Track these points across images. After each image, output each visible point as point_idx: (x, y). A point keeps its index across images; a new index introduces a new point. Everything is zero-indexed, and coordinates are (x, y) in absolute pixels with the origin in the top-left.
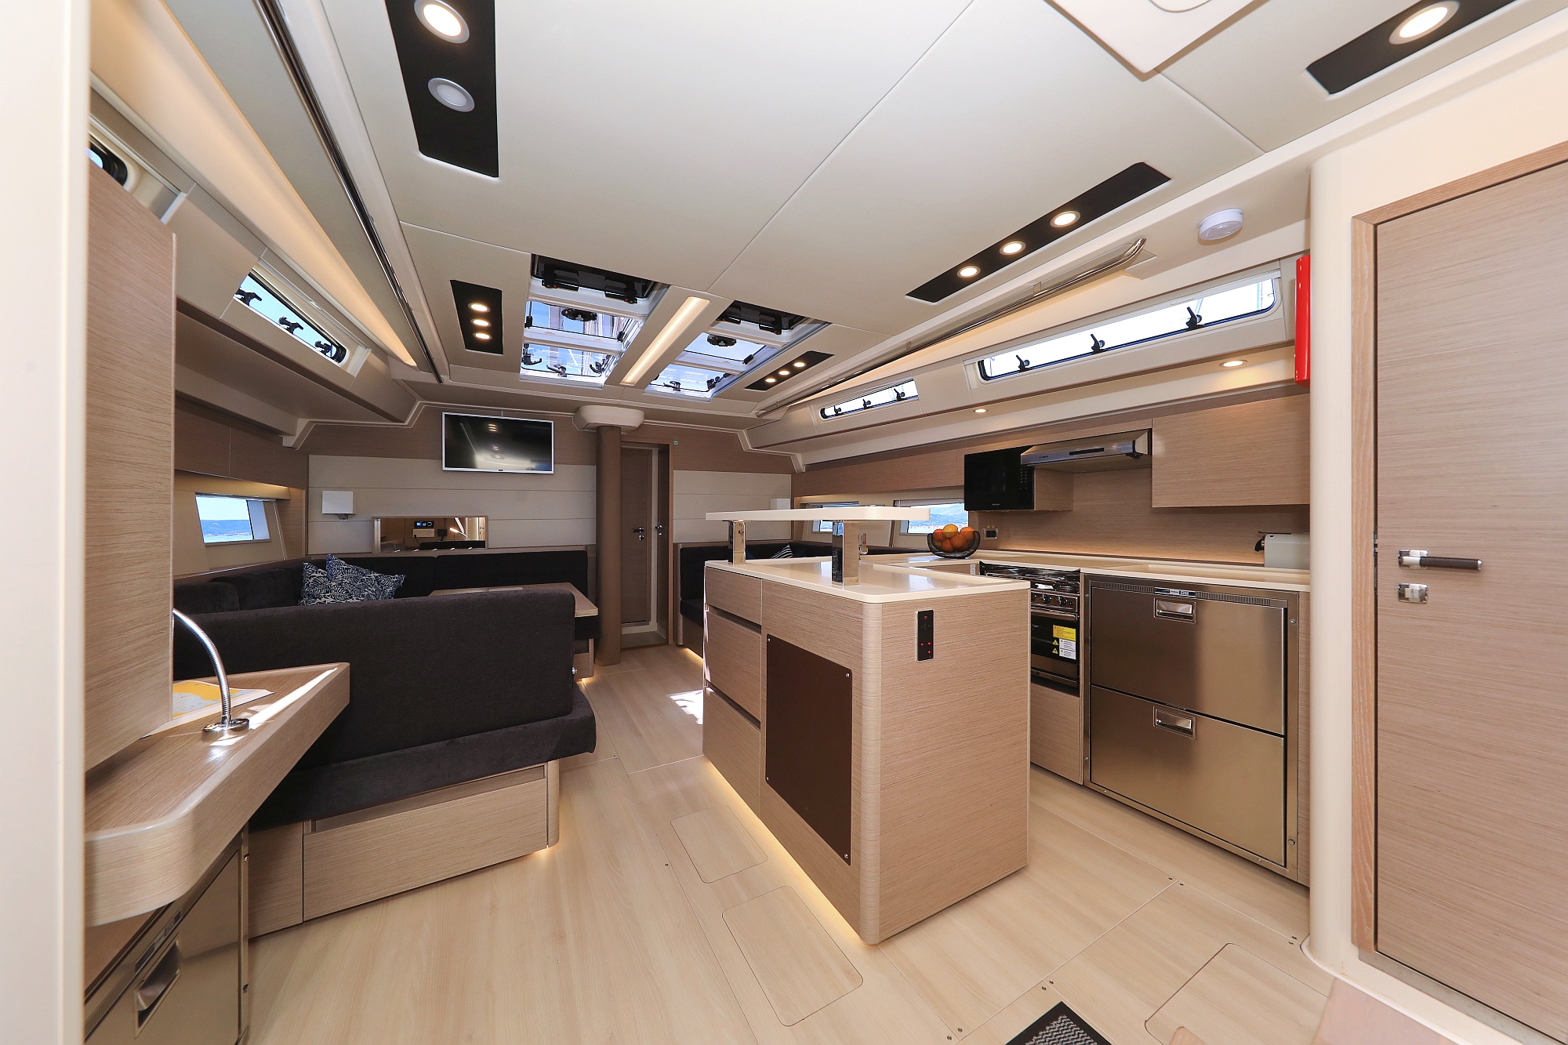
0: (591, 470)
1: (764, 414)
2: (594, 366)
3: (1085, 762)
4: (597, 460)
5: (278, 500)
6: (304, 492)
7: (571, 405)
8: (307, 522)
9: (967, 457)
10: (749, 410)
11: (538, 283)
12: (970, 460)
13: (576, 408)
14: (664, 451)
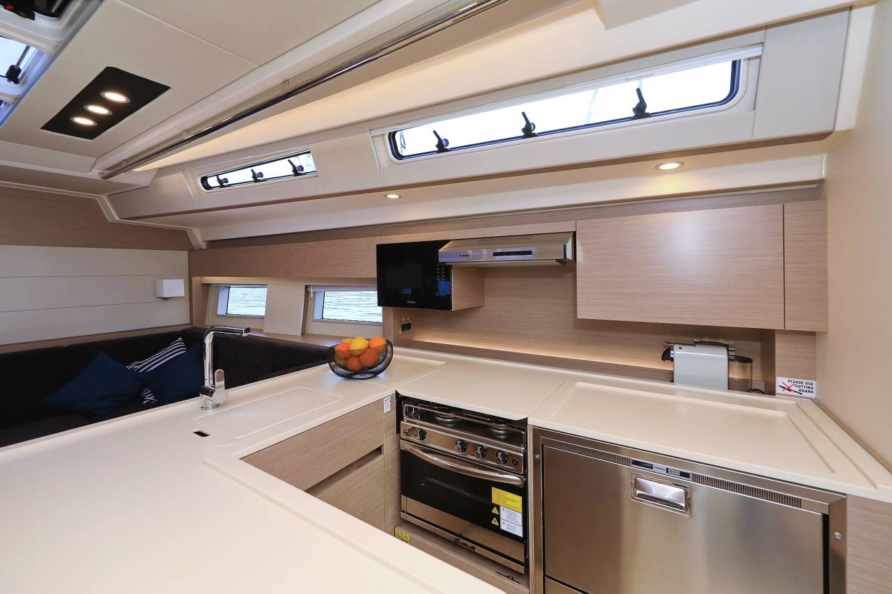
1: (111, 175)
9: (378, 246)
12: (383, 250)
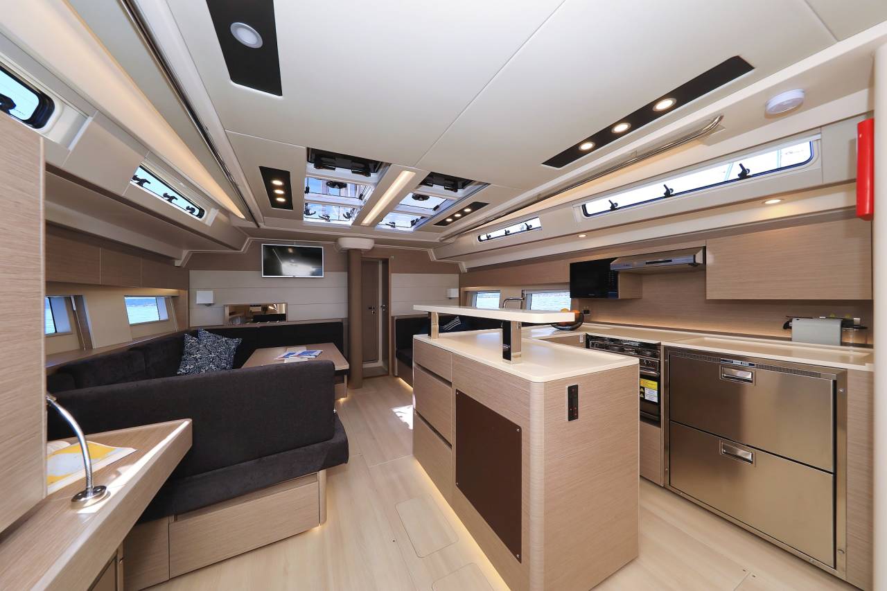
0: (345, 274)
1: (443, 240)
2: (346, 215)
3: (665, 472)
4: (348, 270)
5: (173, 297)
6: (187, 291)
7: (333, 238)
8: (189, 308)
9: (571, 264)
10: (435, 237)
11: (312, 166)
12: (574, 266)
13: (335, 239)
14: (386, 262)
